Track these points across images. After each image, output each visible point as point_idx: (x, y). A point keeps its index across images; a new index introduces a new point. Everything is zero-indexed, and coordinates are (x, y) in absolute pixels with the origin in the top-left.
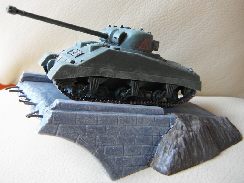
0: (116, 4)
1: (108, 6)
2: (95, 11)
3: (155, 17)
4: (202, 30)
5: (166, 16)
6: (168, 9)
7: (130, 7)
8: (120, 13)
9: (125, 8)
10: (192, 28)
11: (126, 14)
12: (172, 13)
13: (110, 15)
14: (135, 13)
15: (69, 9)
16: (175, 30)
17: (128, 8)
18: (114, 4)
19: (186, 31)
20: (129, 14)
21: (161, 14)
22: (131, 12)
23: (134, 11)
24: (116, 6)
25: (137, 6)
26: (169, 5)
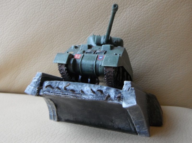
0: (88, 22)
1: (82, 23)
2: (71, 26)
3: (120, 34)
4: (158, 48)
5: (129, 34)
6: (131, 28)
7: (100, 25)
8: (91, 29)
9: (95, 26)
10: (150, 46)
11: (96, 30)
12: (134, 32)
13: (82, 30)
14: (104, 30)
15: (48, 23)
16: (136, 46)
17: (98, 25)
18: (87, 22)
19: (145, 47)
20: (98, 30)
21: (124, 32)
22: (101, 29)
23: (103, 29)
24: (88, 24)
25: (105, 24)
26: (131, 25)
